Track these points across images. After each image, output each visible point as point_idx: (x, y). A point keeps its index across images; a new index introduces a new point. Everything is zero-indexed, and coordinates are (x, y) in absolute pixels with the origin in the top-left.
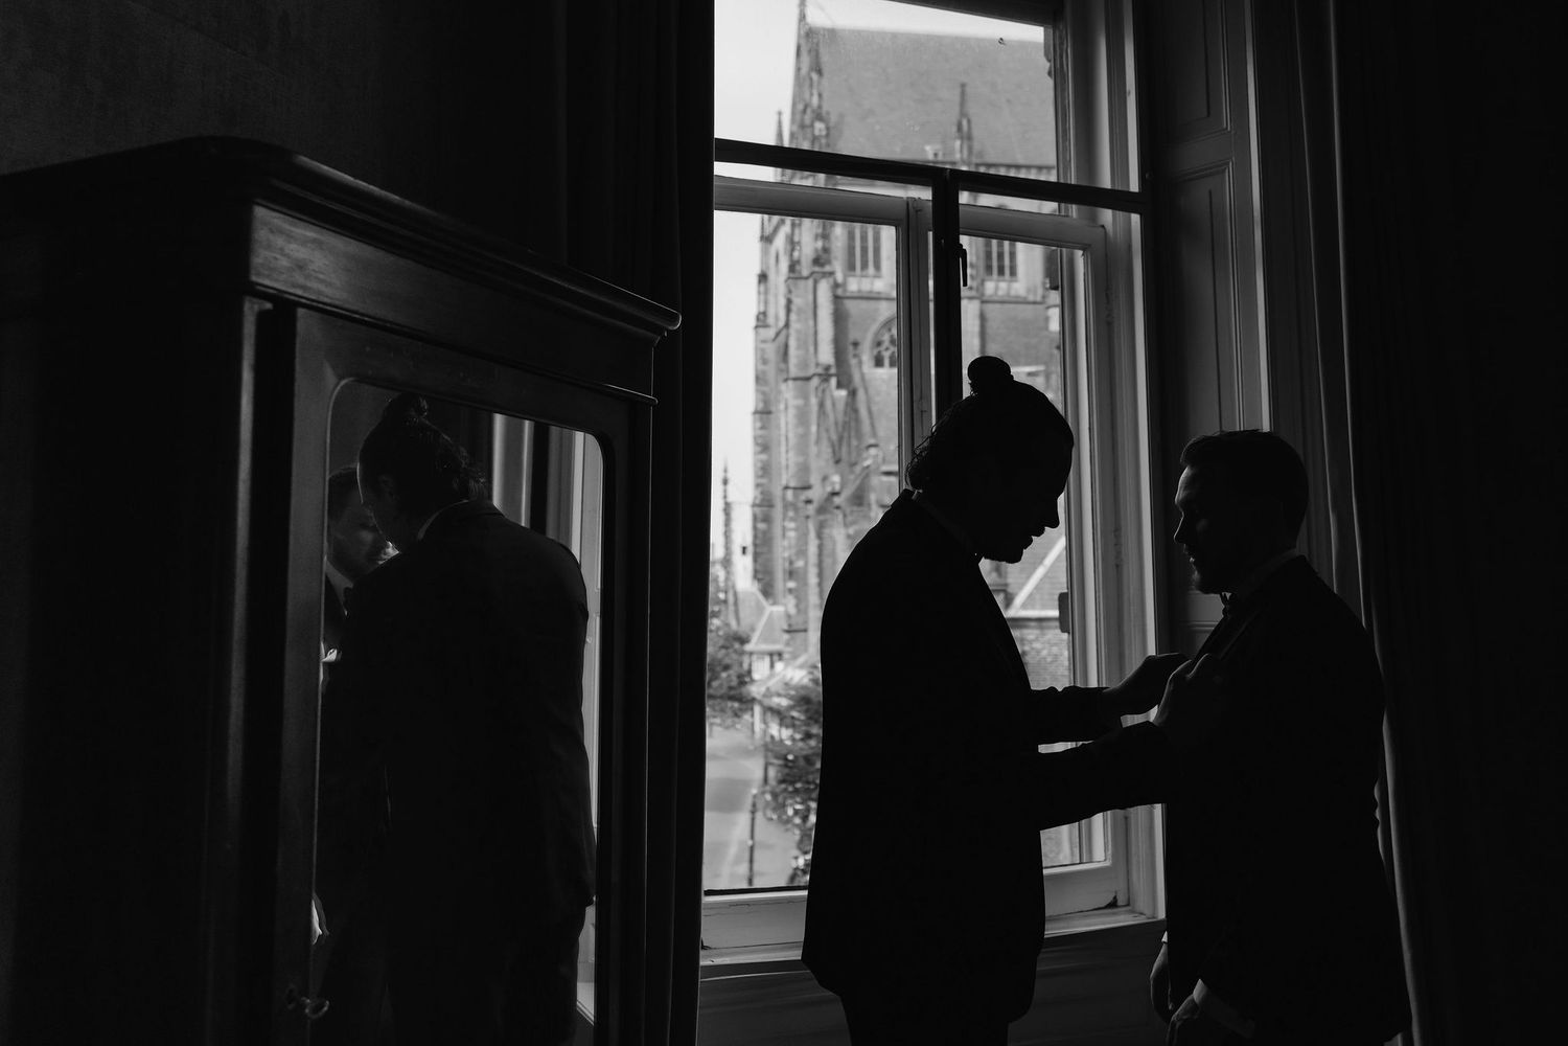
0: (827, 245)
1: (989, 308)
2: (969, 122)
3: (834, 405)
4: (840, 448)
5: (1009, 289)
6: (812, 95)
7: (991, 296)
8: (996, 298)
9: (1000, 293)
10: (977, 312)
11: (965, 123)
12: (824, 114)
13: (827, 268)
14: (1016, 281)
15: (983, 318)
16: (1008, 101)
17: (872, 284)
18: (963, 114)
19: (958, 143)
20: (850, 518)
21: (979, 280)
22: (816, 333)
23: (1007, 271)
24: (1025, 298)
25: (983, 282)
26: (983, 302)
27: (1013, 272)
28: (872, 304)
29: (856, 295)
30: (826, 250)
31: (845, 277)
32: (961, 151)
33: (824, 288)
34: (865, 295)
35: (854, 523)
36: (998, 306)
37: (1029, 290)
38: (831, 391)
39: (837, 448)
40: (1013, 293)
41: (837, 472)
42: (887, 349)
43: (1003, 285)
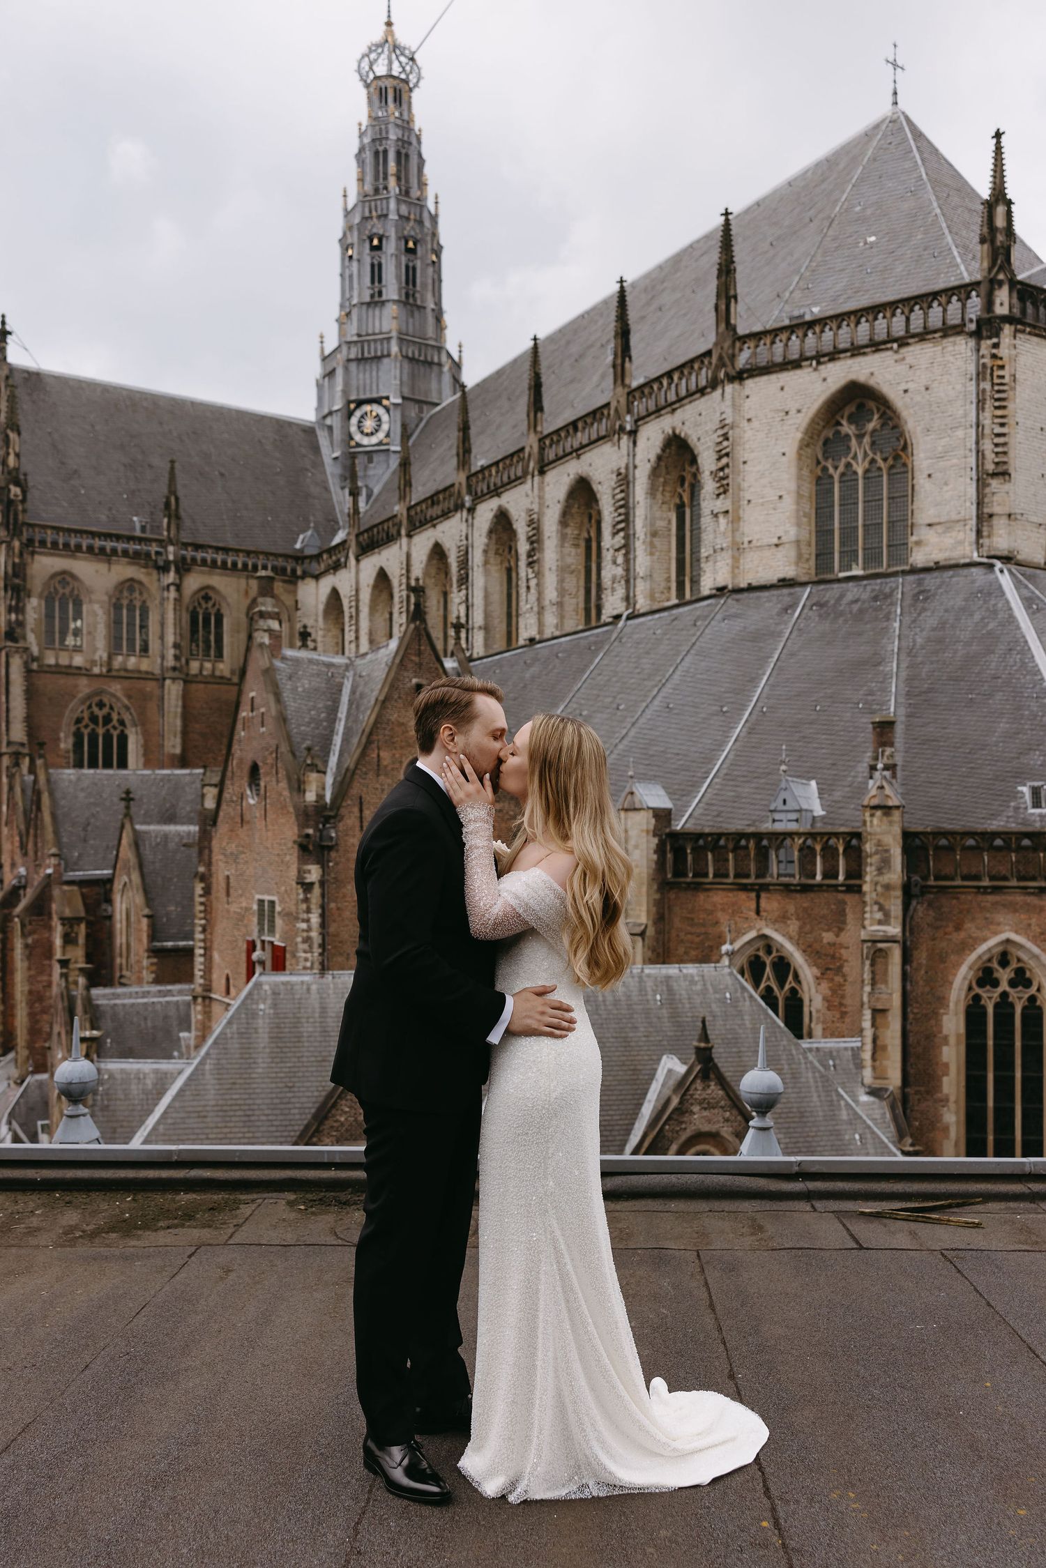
0: (20, 617)
1: (194, 687)
2: (177, 499)
3: (23, 791)
4: (27, 843)
5: (214, 669)
6: (8, 454)
7: (196, 676)
8: (200, 678)
9: (205, 673)
10: (181, 693)
11: (173, 500)
12: (22, 477)
13: (21, 644)
14: (223, 662)
15: (185, 697)
16: (222, 475)
17: (71, 658)
18: (172, 491)
19: (166, 520)
20: (29, 928)
21: (183, 660)
22: (8, 710)
23: (212, 653)
24: (230, 679)
25: (187, 662)
26: (185, 682)
27: (219, 655)
28: (70, 681)
29: (54, 669)
30: (21, 624)
31: (40, 651)
32: (169, 530)
33: (17, 663)
34: (64, 670)
35: (30, 934)
36: (202, 686)
37: (233, 672)
38: (22, 776)
39: (24, 839)
40: (218, 673)
41: (23, 865)
42: (86, 726)
43: (208, 665)
